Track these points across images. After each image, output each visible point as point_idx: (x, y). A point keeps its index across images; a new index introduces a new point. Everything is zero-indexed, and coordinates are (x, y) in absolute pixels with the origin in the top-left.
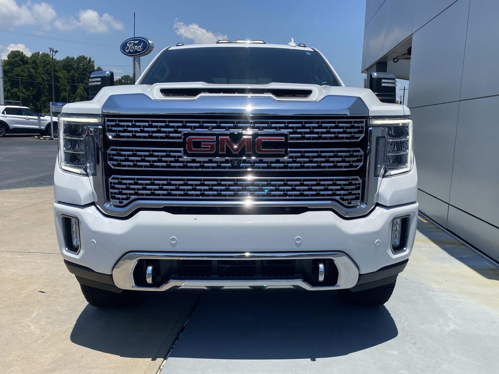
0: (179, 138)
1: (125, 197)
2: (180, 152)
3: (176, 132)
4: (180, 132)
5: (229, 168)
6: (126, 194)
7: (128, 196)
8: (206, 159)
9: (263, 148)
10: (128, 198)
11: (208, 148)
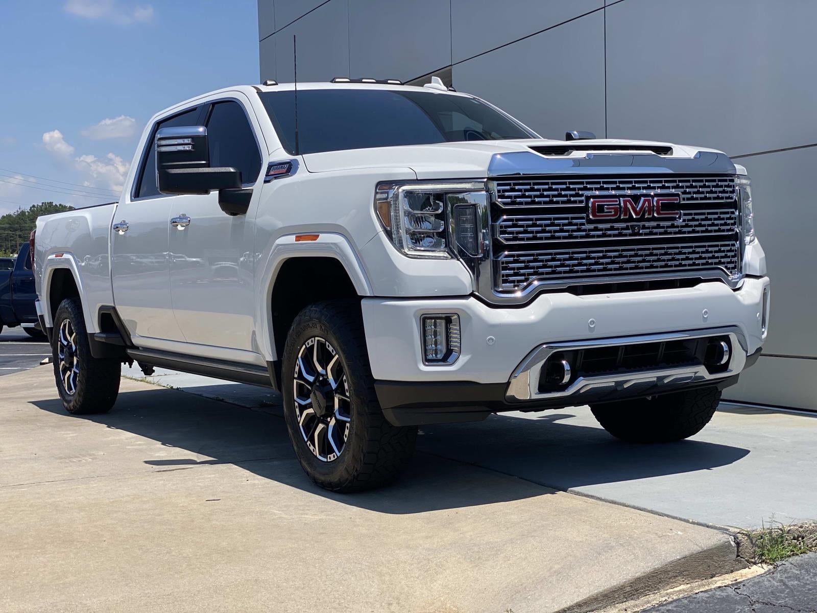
0: (581, 202)
1: (523, 278)
2: (583, 218)
3: (577, 195)
4: (582, 195)
5: (630, 235)
6: (523, 275)
7: (526, 277)
8: (608, 226)
9: (662, 211)
10: (526, 280)
11: (611, 212)
